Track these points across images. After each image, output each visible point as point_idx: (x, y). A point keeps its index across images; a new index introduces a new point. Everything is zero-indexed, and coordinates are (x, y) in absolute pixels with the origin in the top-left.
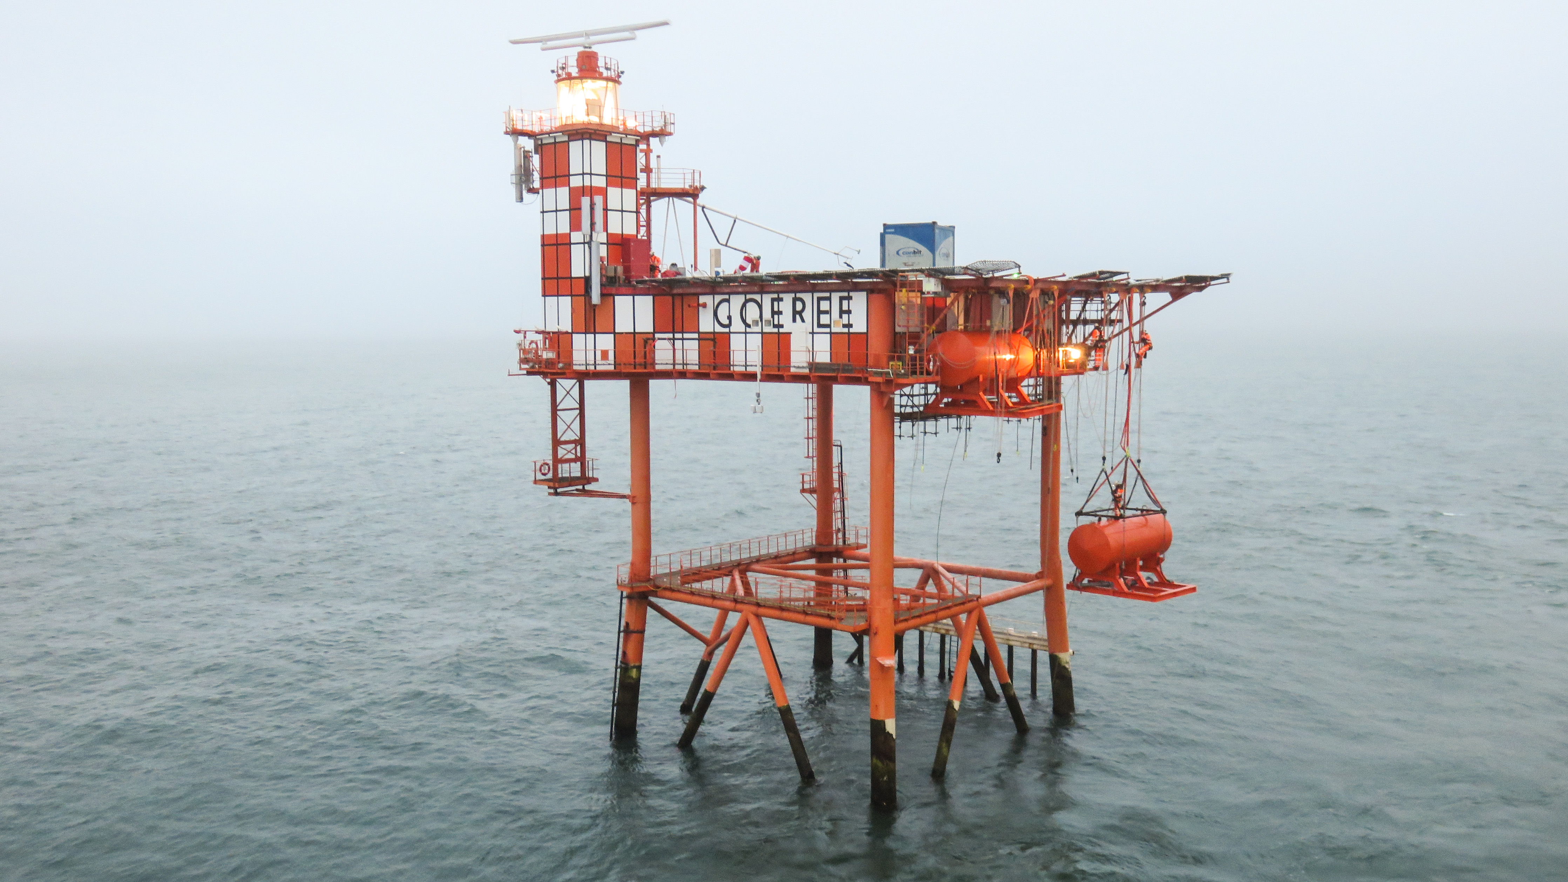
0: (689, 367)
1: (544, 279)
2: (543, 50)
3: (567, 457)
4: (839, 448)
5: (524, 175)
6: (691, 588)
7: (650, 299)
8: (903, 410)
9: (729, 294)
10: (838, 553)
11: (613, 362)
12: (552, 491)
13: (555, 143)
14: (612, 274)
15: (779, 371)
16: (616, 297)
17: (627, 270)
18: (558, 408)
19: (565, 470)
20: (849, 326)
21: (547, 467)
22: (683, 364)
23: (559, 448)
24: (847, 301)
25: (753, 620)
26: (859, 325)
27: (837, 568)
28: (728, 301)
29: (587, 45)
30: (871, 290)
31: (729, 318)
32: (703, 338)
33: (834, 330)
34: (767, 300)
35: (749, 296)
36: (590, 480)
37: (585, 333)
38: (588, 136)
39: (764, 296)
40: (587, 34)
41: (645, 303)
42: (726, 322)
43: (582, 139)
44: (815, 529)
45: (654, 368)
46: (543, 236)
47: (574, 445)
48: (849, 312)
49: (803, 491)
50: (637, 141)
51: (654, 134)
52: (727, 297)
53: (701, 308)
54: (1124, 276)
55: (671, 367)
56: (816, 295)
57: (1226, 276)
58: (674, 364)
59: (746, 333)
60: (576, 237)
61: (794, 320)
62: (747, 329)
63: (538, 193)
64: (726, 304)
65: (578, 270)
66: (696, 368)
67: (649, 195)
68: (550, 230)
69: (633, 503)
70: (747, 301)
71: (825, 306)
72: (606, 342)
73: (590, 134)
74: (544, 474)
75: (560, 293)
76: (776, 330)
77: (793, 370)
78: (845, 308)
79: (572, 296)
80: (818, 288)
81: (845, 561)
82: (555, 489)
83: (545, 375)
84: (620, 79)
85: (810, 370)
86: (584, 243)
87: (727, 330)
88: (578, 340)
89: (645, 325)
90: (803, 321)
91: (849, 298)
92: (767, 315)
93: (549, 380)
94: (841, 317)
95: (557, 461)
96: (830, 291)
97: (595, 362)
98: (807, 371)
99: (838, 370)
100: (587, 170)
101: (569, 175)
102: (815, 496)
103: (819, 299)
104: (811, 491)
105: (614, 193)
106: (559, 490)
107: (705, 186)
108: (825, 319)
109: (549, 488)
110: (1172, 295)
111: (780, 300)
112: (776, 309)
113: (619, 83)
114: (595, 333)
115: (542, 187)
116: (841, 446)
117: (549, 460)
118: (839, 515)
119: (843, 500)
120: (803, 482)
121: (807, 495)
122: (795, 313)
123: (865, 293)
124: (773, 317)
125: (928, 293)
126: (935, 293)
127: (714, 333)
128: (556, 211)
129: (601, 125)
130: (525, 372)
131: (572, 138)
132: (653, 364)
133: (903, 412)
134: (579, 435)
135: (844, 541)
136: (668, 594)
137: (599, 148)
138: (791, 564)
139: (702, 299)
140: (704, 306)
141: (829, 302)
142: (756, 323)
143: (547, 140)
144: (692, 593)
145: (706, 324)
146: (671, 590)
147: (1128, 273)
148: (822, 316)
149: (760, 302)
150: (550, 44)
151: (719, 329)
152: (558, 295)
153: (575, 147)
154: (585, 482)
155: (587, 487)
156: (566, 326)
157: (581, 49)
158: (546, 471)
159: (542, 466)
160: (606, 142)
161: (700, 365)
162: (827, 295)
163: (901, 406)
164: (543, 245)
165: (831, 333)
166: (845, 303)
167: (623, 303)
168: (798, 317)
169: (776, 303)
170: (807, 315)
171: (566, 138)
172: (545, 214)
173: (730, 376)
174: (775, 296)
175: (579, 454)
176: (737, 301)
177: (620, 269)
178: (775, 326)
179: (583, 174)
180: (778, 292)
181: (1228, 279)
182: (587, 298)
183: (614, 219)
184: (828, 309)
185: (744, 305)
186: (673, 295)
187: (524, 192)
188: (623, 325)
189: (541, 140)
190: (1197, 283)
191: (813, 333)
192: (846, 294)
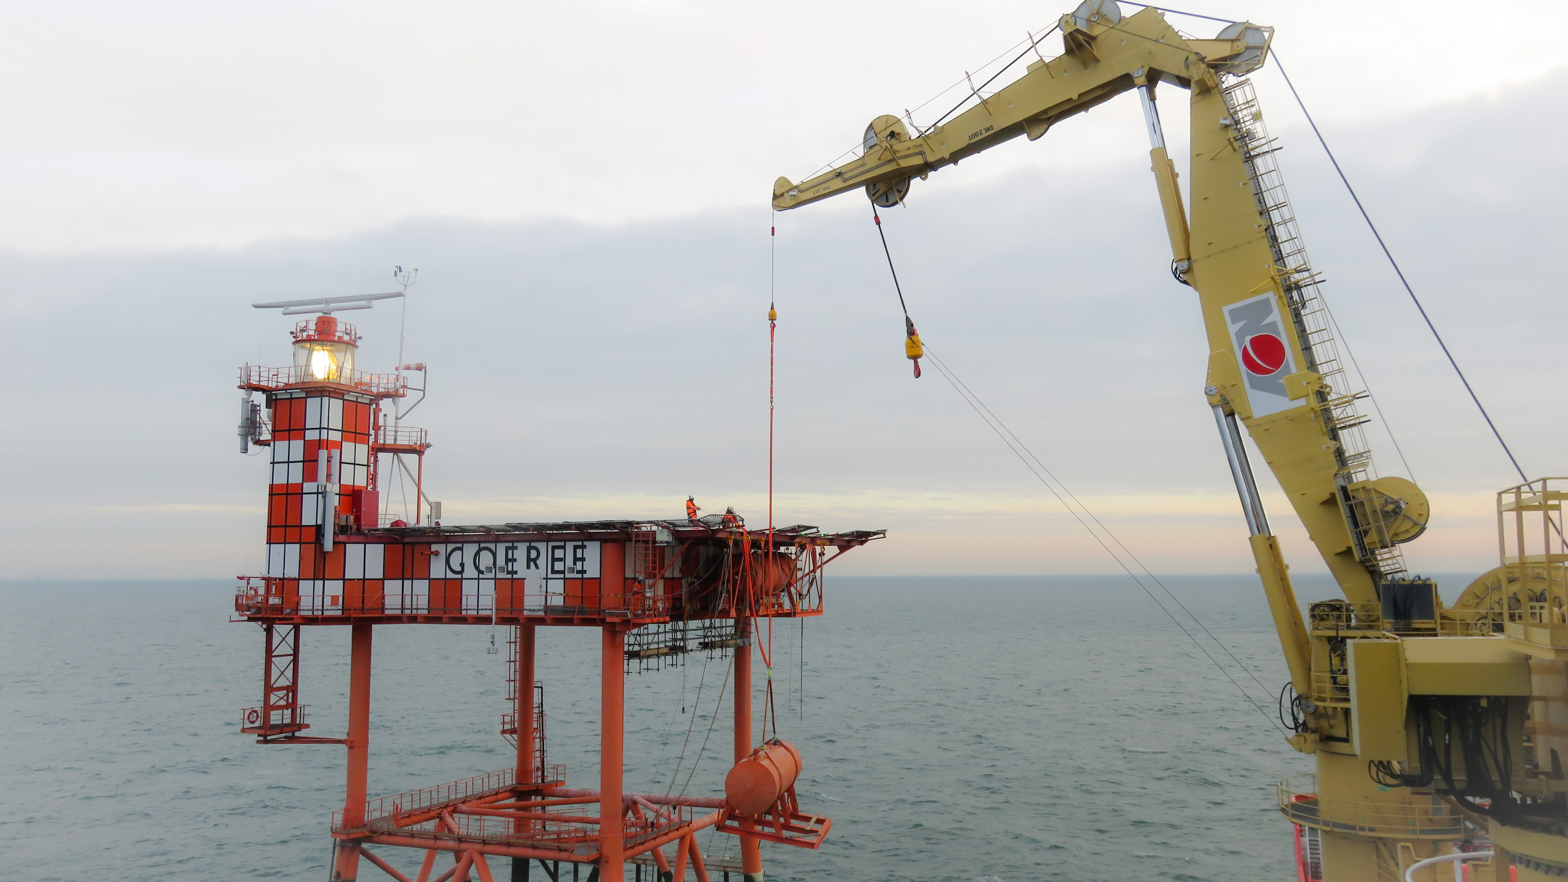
0: (420, 612)
1: (270, 527)
2: (285, 314)
3: (278, 704)
4: (540, 689)
5: (250, 428)
6: (412, 830)
7: (380, 547)
8: (631, 648)
9: (463, 543)
10: (538, 792)
11: (341, 608)
12: (261, 738)
13: (291, 399)
14: (343, 523)
15: (512, 614)
16: (347, 545)
17: (358, 519)
18: (274, 654)
19: (275, 718)
20: (583, 572)
21: (255, 714)
22: (412, 609)
23: (272, 695)
24: (581, 550)
25: (476, 856)
26: (593, 570)
27: (535, 805)
28: (461, 549)
29: (326, 312)
30: (604, 540)
31: (462, 565)
32: (433, 583)
33: (568, 575)
34: (501, 549)
35: (482, 545)
36: (300, 727)
37: (314, 579)
38: (327, 394)
39: (498, 545)
40: (327, 301)
41: (376, 552)
42: (459, 569)
43: (322, 396)
44: (515, 769)
45: (383, 612)
46: (271, 486)
47: (285, 692)
48: (583, 559)
49: (504, 732)
50: (371, 400)
51: (387, 395)
52: (460, 545)
53: (432, 556)
54: (815, 530)
55: (399, 612)
56: (551, 544)
57: (883, 532)
58: (403, 609)
59: (478, 579)
60: (309, 487)
61: (528, 567)
62: (480, 575)
63: (269, 445)
64: (459, 553)
65: (309, 518)
66: (426, 612)
67: (377, 449)
68: (280, 480)
69: (350, 748)
70: (480, 550)
71: (559, 553)
72: (335, 588)
73: (329, 392)
74: (252, 722)
75: (287, 541)
76: (510, 576)
77: (526, 613)
78: (579, 555)
79: (300, 543)
80: (553, 538)
81: (543, 799)
82: (265, 736)
83: (263, 620)
84: (357, 344)
85: (546, 612)
86: (318, 493)
87: (459, 576)
88: (305, 587)
89: (375, 570)
90: (537, 567)
91: (583, 547)
92: (501, 561)
93: (265, 626)
94: (575, 564)
95: (268, 708)
96: (565, 541)
97: (323, 607)
98: (542, 614)
99: (573, 612)
100: (325, 425)
101: (305, 429)
102: (515, 736)
103: (554, 548)
104: (512, 731)
105: (348, 447)
106: (269, 738)
107: (432, 444)
108: (559, 566)
109: (259, 735)
110: (839, 547)
111: (514, 548)
112: (510, 557)
113: (357, 347)
114: (324, 579)
115: (274, 439)
116: (542, 688)
117: (259, 706)
118: (538, 754)
119: (542, 739)
120: (504, 723)
121: (508, 736)
122: (529, 560)
123: (599, 542)
124: (507, 564)
125: (661, 542)
126: (666, 542)
127: (446, 579)
128: (288, 462)
129: (340, 384)
130: (246, 618)
131: (308, 395)
132: (383, 609)
133: (631, 650)
134: (291, 681)
135: (543, 780)
136: (385, 838)
137: (336, 406)
138: (497, 803)
139: (434, 548)
140: (437, 553)
141: (563, 550)
142: (489, 570)
143: (282, 395)
144: (413, 836)
145: (438, 570)
146: (390, 834)
147: (817, 528)
148: (556, 563)
149: (494, 551)
150: (292, 309)
151: (450, 575)
152: (285, 543)
153: (313, 404)
154: (296, 728)
155: (297, 734)
156: (292, 572)
157: (321, 315)
158: (254, 719)
159: (250, 713)
160: (344, 400)
161: (429, 609)
162: (562, 544)
163: (629, 645)
164: (271, 495)
165: (564, 579)
166: (579, 552)
167: (354, 551)
168: (532, 564)
169: (510, 552)
170: (541, 562)
171: (304, 395)
172: (275, 465)
173: (463, 620)
174: (510, 545)
175: (290, 701)
176: (470, 550)
177: (352, 518)
178: (508, 573)
179: (320, 428)
180: (513, 542)
181: (884, 534)
182: (318, 546)
183: (347, 470)
184: (563, 557)
185: (478, 553)
186: (405, 544)
187: (250, 444)
188: (353, 571)
189: (276, 395)
190: (861, 537)
191: (547, 579)
192: (580, 543)
